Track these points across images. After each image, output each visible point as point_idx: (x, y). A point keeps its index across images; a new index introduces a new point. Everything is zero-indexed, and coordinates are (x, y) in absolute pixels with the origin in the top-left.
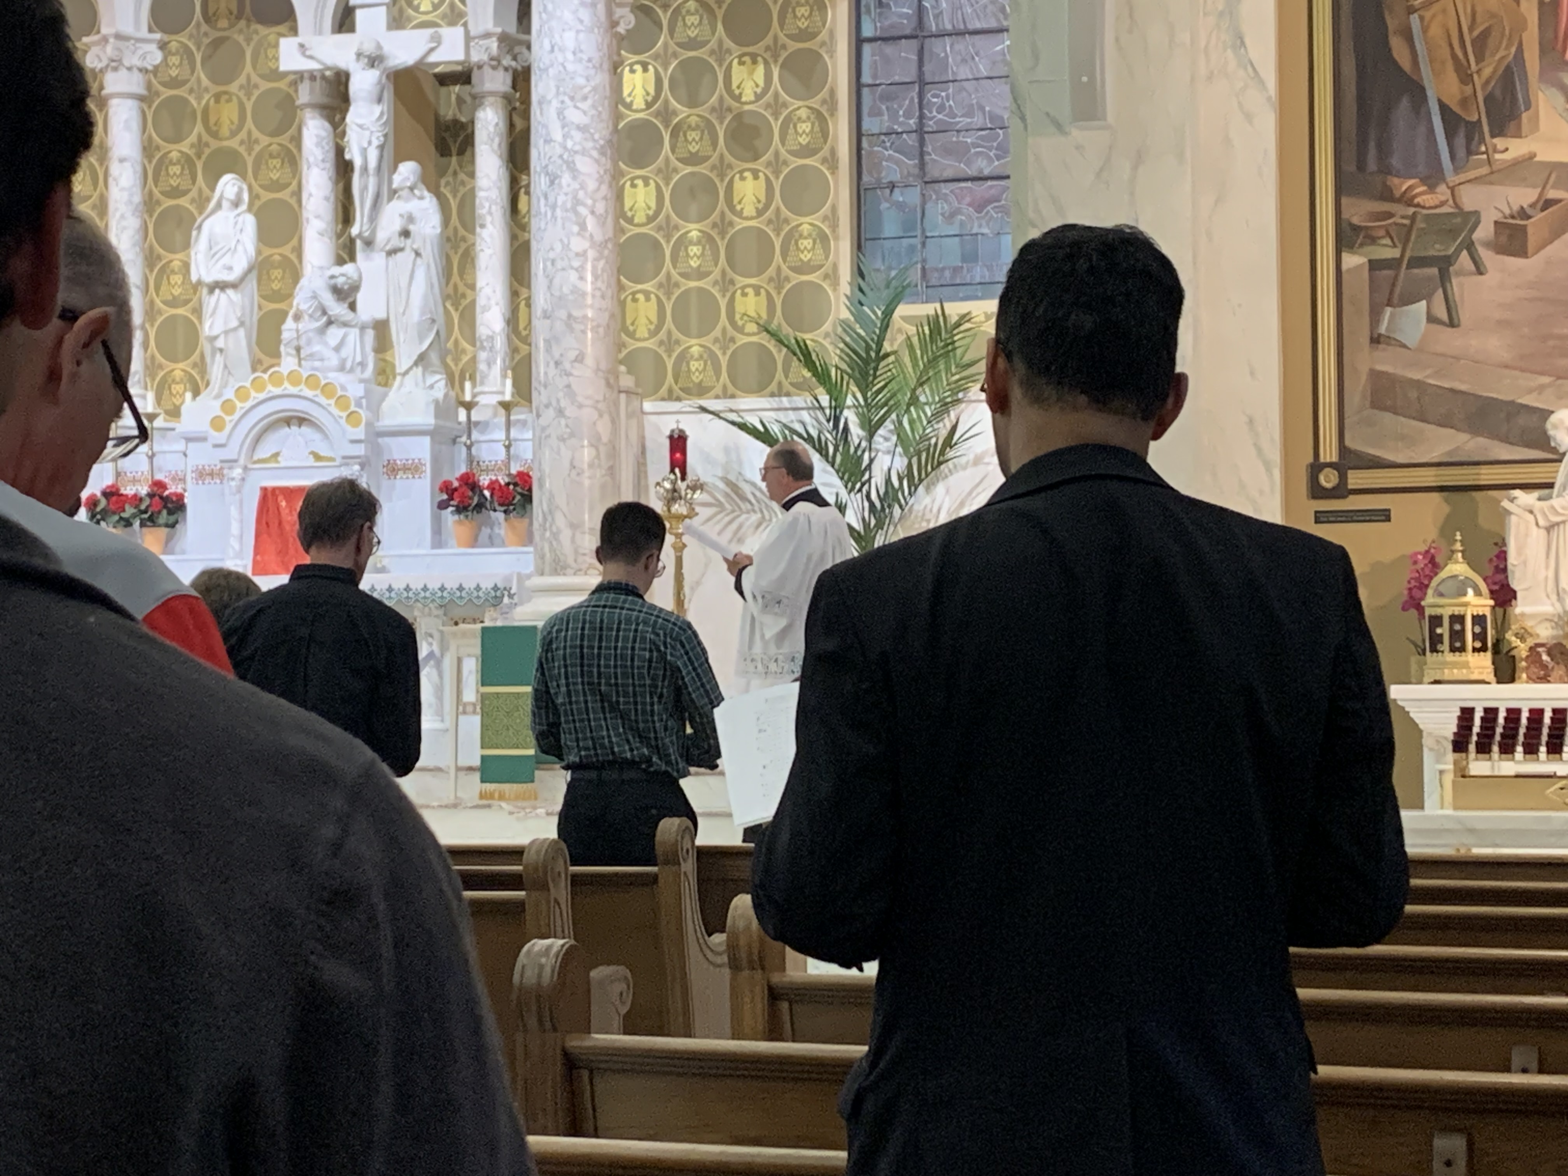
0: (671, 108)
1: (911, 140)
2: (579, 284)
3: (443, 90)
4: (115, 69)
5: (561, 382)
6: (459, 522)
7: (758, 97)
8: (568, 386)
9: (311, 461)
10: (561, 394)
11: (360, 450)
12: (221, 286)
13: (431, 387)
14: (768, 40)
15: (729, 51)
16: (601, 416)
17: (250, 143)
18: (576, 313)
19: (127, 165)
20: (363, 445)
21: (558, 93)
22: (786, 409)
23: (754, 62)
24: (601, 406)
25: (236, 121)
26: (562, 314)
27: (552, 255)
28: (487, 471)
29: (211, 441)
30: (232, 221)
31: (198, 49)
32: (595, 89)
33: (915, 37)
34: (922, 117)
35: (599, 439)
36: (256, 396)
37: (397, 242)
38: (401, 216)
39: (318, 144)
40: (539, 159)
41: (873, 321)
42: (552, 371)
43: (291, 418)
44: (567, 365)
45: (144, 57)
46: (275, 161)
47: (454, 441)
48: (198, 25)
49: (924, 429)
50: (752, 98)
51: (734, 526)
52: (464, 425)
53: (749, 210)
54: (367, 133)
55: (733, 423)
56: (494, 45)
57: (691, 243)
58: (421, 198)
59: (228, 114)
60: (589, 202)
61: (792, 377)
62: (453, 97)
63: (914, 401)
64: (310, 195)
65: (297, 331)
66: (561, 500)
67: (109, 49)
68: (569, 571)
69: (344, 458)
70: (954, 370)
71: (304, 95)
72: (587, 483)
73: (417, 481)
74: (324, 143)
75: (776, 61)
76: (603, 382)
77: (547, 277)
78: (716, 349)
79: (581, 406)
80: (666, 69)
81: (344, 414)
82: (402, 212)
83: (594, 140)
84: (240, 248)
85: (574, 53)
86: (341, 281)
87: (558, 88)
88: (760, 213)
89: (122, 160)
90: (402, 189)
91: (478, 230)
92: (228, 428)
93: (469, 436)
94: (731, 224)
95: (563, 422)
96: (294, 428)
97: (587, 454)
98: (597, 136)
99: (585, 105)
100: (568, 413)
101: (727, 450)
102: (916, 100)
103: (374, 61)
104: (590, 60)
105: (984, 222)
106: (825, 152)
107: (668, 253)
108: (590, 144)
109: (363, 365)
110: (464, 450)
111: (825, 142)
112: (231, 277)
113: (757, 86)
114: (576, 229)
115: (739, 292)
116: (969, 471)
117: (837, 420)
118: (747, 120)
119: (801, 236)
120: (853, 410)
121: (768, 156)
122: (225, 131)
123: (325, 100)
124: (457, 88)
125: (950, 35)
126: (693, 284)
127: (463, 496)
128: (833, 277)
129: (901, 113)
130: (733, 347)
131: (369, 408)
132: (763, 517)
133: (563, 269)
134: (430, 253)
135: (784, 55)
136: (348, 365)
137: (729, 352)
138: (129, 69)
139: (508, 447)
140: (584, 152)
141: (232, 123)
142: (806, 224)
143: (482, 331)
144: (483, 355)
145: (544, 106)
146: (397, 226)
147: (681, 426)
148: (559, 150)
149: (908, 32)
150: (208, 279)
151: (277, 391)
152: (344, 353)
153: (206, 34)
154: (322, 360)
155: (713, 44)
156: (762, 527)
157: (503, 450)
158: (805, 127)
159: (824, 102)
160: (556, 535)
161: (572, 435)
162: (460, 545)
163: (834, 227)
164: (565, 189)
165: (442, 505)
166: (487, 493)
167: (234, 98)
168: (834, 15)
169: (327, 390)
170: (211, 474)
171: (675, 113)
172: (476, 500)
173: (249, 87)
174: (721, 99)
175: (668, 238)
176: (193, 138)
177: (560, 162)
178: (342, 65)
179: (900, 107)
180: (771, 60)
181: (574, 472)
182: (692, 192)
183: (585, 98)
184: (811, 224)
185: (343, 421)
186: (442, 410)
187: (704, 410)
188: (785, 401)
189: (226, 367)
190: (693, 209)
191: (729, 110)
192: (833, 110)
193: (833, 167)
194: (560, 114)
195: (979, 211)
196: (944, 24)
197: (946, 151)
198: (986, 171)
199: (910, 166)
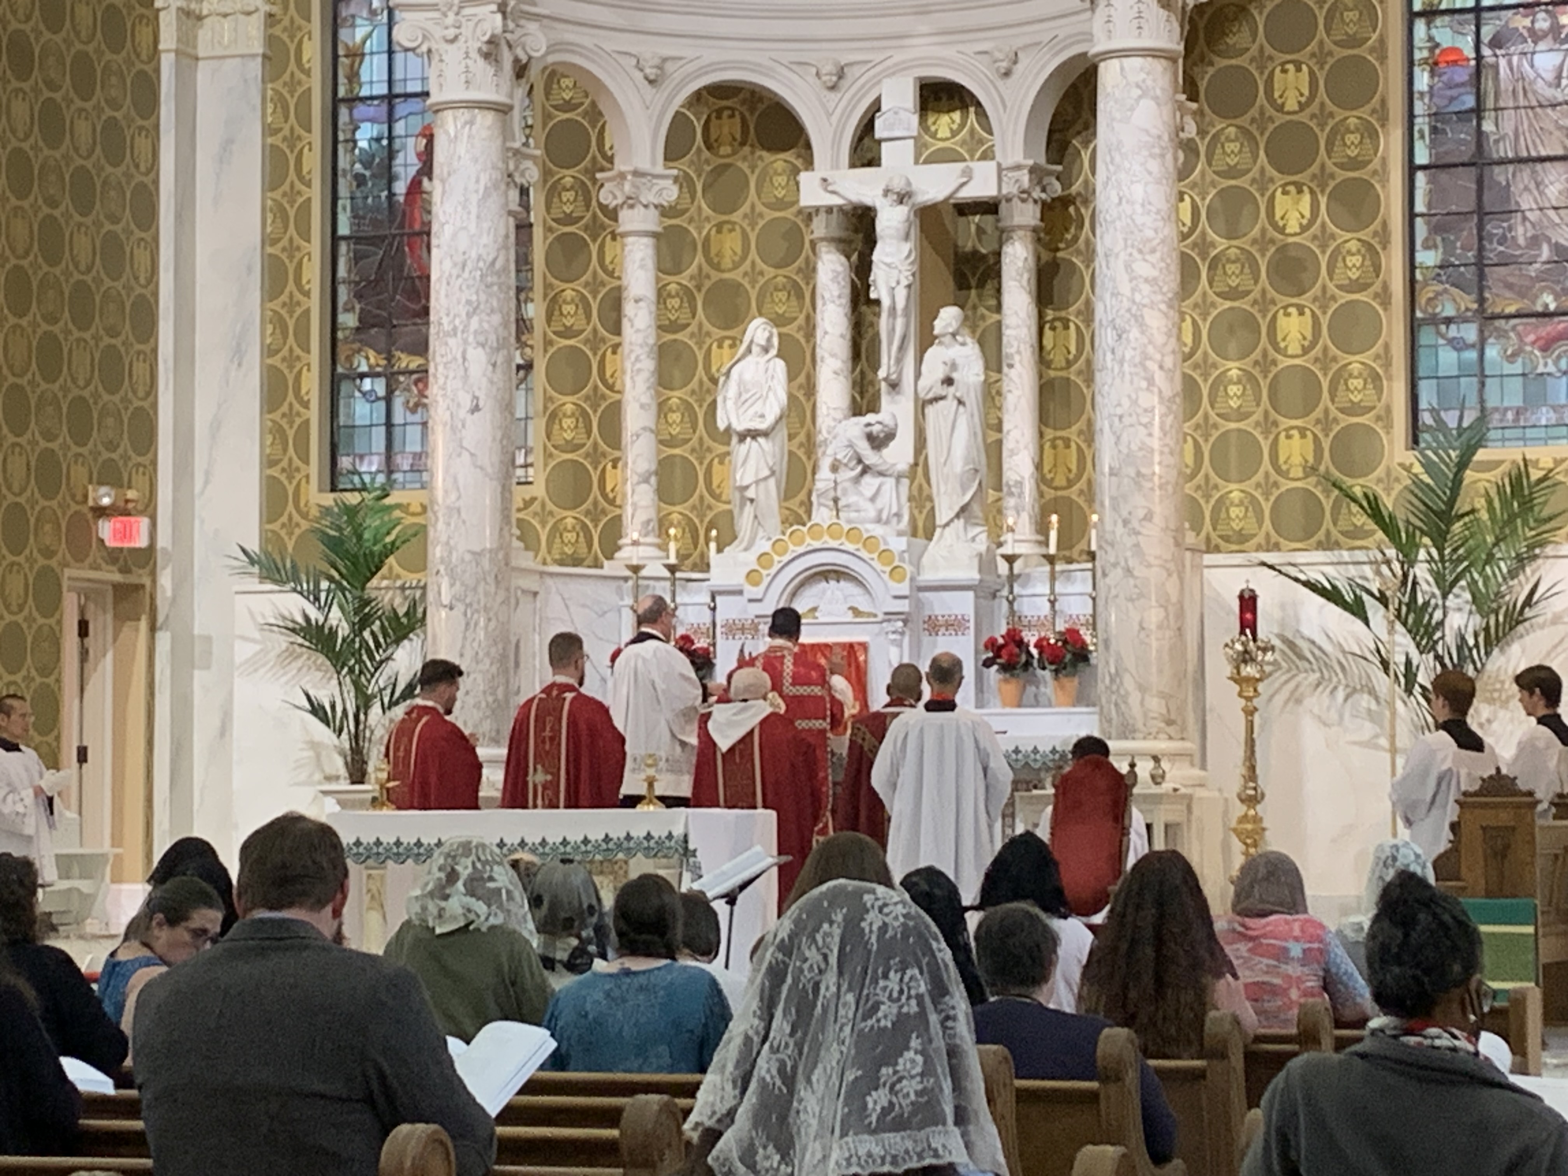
0: (1209, 239)
1: (1470, 273)
2: (1148, 440)
3: (962, 220)
4: (632, 207)
5: (1129, 541)
6: (1006, 681)
7: (1304, 229)
8: (1137, 545)
9: (849, 617)
10: (1129, 554)
11: (903, 606)
12: (754, 434)
13: (973, 539)
14: (1315, 168)
15: (1272, 180)
16: (1170, 575)
17: (754, 274)
18: (1144, 470)
19: (641, 304)
20: (907, 601)
21: (1126, 247)
22: (1346, 563)
23: (1300, 191)
24: (1171, 566)
25: (739, 251)
26: (1132, 472)
27: (1119, 411)
28: (1029, 626)
29: (747, 595)
30: (762, 368)
31: (699, 176)
32: (1163, 241)
33: (1473, 164)
34: (1481, 249)
35: (1168, 600)
36: (795, 550)
37: (940, 390)
38: (945, 363)
39: (834, 279)
40: (1105, 311)
41: (1444, 474)
42: (1120, 530)
43: (829, 571)
44: (1135, 524)
45: (660, 192)
46: (780, 294)
47: (994, 596)
48: (699, 150)
49: (1500, 585)
50: (1298, 230)
51: (1292, 685)
52: (1004, 579)
53: (1294, 348)
54: (896, 272)
55: (1296, 580)
56: (1025, 179)
57: (1231, 382)
58: (963, 344)
59: (731, 244)
60: (1158, 357)
61: (1343, 524)
62: (973, 228)
63: (1490, 559)
64: (826, 333)
65: (835, 482)
66: (1129, 662)
67: (627, 187)
68: (1138, 735)
69: (886, 614)
70: (1532, 524)
71: (819, 228)
72: (1154, 644)
73: (960, 638)
74: (840, 278)
75: (1323, 192)
76: (1172, 541)
77: (1114, 433)
78: (1257, 494)
79: (1149, 566)
80: (1203, 199)
81: (888, 569)
82: (947, 359)
83: (1164, 294)
84: (771, 394)
85: (1143, 205)
86: (876, 429)
87: (1126, 240)
88: (1306, 351)
89: (637, 301)
90: (944, 335)
91: (1005, 369)
92: (766, 581)
93: (1011, 592)
94: (1274, 363)
95: (1132, 582)
96: (833, 583)
97: (1154, 616)
98: (1165, 289)
99: (1154, 258)
100: (1136, 573)
101: (1283, 606)
102: (1475, 231)
103: (902, 198)
104: (1158, 212)
105: (1550, 361)
106: (1377, 287)
107: (1205, 392)
108: (1159, 297)
109: (898, 515)
110: (1005, 605)
111: (1378, 276)
112: (763, 426)
113: (1303, 217)
114: (1144, 384)
115: (1283, 434)
116: (1546, 631)
117: (1405, 575)
118: (1293, 253)
119: (1351, 375)
120: (1426, 565)
121: (1316, 290)
122: (727, 263)
123: (843, 234)
124: (977, 218)
125: (1511, 162)
126: (1233, 425)
127: (1011, 655)
128: (1386, 418)
129: (1459, 244)
130: (1276, 493)
131: (911, 563)
132: (1323, 677)
133: (1132, 426)
134: (973, 400)
135: (1332, 184)
136: (884, 516)
137: (1272, 499)
138: (646, 206)
139: (1053, 603)
140: (1152, 305)
141: (735, 253)
142: (1355, 363)
143: (1010, 475)
144: (1011, 502)
145: (1112, 259)
146: (940, 374)
147: (1251, 586)
148: (1126, 304)
149: (1465, 159)
150: (740, 426)
151: (817, 544)
152: (879, 503)
153: (707, 162)
154: (858, 511)
155: (1255, 173)
156: (1321, 688)
157: (1048, 605)
158: (1354, 260)
159: (1375, 234)
160: (1125, 698)
161: (1141, 595)
162: (1005, 705)
163: (1387, 365)
164: (1133, 345)
165: (987, 664)
166: (1034, 652)
167: (737, 228)
168: (1387, 144)
169: (869, 542)
170: (743, 629)
171: (1213, 245)
172: (1023, 658)
173: (753, 217)
174: (1263, 231)
175: (1205, 376)
176: (693, 269)
177: (1128, 315)
178: (868, 202)
179: (1457, 239)
180: (1318, 190)
181: (1143, 635)
182: (1231, 330)
183: (1153, 251)
184: (1363, 363)
185: (886, 577)
186: (986, 563)
187: (1263, 564)
189: (756, 517)
190: (1232, 347)
191: (1272, 241)
192: (1385, 243)
193: (1386, 303)
194: (1128, 267)
195: (1545, 349)
196: (1506, 150)
197: (1510, 286)
198: (1552, 307)
199: (1468, 302)
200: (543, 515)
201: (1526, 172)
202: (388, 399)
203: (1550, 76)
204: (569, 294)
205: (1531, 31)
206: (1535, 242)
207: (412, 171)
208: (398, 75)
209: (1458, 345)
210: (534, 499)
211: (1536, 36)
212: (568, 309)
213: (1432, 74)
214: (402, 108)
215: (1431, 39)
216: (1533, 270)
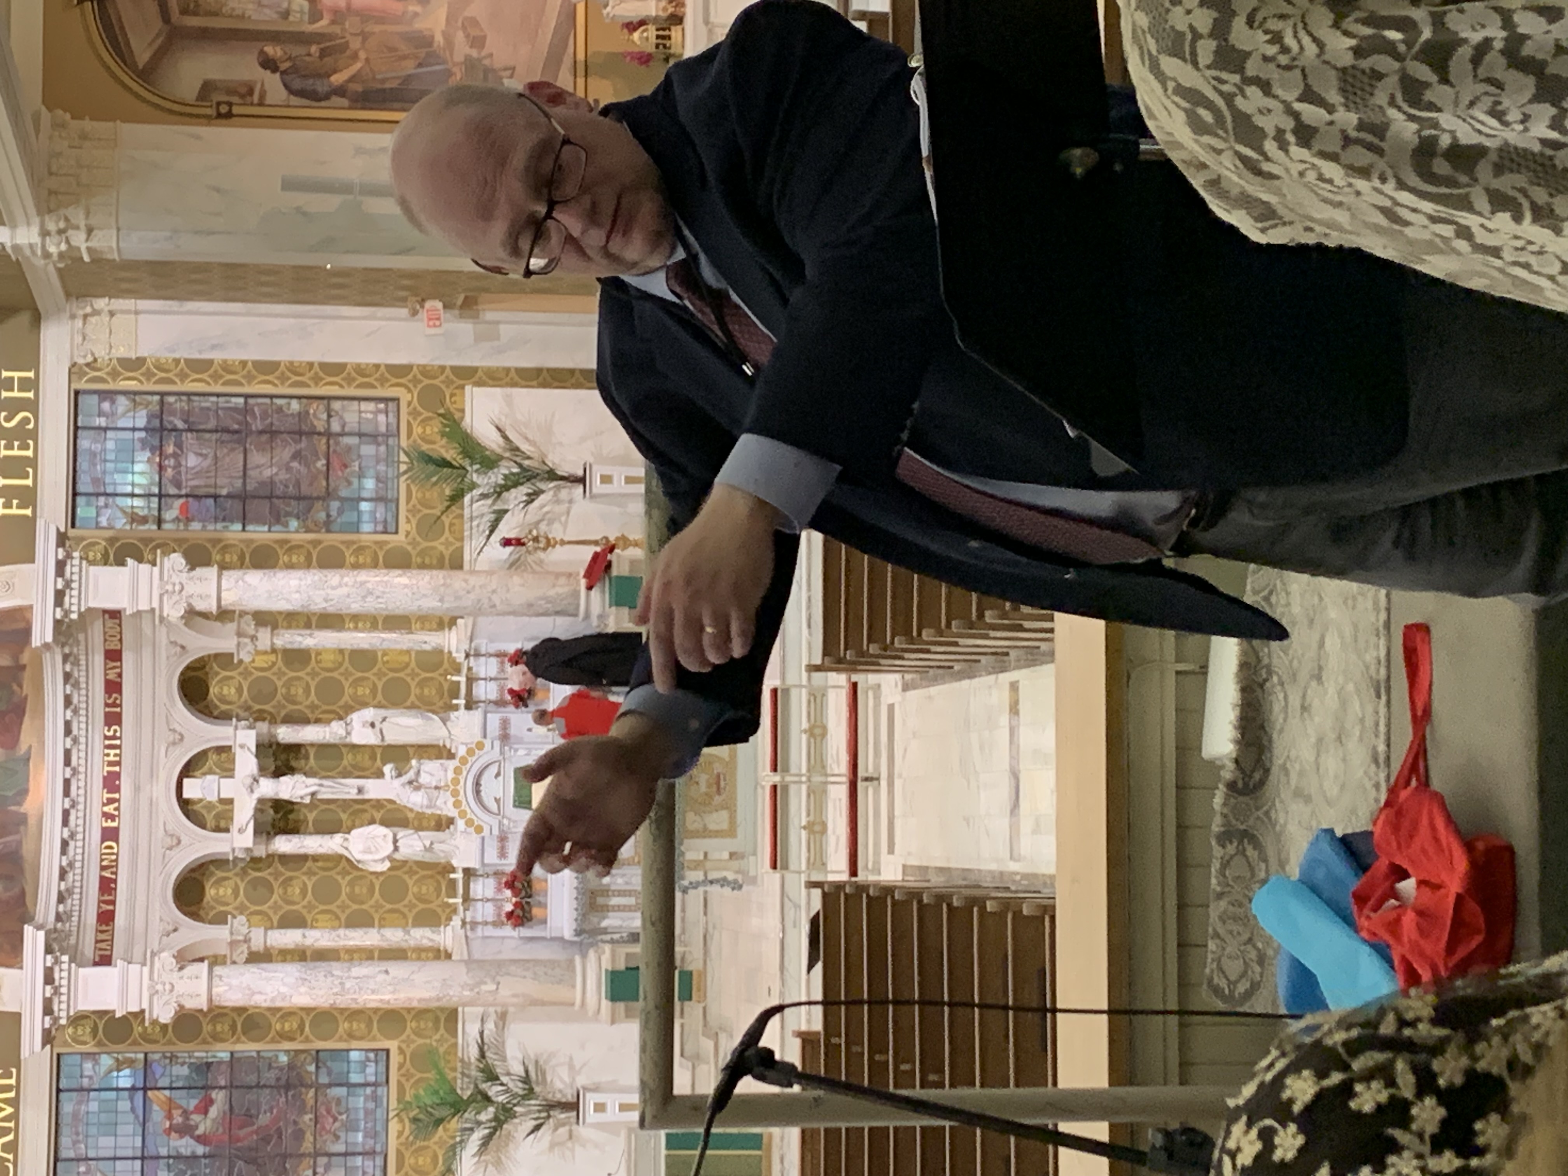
1: (303, 504)
9: (501, 778)
11: (497, 744)
12: (395, 841)
17: (276, 907)
29: (488, 835)
30: (358, 841)
36: (465, 805)
37: (377, 731)
43: (476, 787)
45: (242, 926)
69: (500, 755)
71: (259, 851)
73: (512, 722)
81: (478, 751)
84: (373, 834)
92: (481, 822)
96: (482, 788)
103: (255, 781)
106: (310, 547)
112: (390, 837)
128: (381, 545)
134: (383, 712)
138: (249, 933)
146: (369, 730)
151: (462, 792)
168: (232, 540)
169: (462, 763)
178: (253, 804)
184: (352, 555)
185: (481, 754)
188: (466, 533)
192: (286, 541)
193: (319, 542)
194: (333, 588)
195: (346, 466)
196: (239, 483)
197: (311, 484)
198: (324, 462)
199: (319, 505)
200: (408, 1041)
201: (251, 473)
202: (330, 1155)
203: (200, 459)
204: (278, 1027)
205: (174, 468)
206: (289, 469)
207: (192, 1142)
208: (129, 1153)
209: (340, 512)
210: (400, 1048)
211: (178, 465)
212: (287, 1026)
213: (193, 520)
214: (151, 1151)
215: (173, 521)
216: (304, 470)
